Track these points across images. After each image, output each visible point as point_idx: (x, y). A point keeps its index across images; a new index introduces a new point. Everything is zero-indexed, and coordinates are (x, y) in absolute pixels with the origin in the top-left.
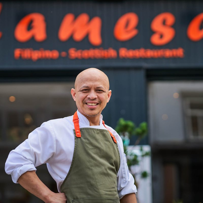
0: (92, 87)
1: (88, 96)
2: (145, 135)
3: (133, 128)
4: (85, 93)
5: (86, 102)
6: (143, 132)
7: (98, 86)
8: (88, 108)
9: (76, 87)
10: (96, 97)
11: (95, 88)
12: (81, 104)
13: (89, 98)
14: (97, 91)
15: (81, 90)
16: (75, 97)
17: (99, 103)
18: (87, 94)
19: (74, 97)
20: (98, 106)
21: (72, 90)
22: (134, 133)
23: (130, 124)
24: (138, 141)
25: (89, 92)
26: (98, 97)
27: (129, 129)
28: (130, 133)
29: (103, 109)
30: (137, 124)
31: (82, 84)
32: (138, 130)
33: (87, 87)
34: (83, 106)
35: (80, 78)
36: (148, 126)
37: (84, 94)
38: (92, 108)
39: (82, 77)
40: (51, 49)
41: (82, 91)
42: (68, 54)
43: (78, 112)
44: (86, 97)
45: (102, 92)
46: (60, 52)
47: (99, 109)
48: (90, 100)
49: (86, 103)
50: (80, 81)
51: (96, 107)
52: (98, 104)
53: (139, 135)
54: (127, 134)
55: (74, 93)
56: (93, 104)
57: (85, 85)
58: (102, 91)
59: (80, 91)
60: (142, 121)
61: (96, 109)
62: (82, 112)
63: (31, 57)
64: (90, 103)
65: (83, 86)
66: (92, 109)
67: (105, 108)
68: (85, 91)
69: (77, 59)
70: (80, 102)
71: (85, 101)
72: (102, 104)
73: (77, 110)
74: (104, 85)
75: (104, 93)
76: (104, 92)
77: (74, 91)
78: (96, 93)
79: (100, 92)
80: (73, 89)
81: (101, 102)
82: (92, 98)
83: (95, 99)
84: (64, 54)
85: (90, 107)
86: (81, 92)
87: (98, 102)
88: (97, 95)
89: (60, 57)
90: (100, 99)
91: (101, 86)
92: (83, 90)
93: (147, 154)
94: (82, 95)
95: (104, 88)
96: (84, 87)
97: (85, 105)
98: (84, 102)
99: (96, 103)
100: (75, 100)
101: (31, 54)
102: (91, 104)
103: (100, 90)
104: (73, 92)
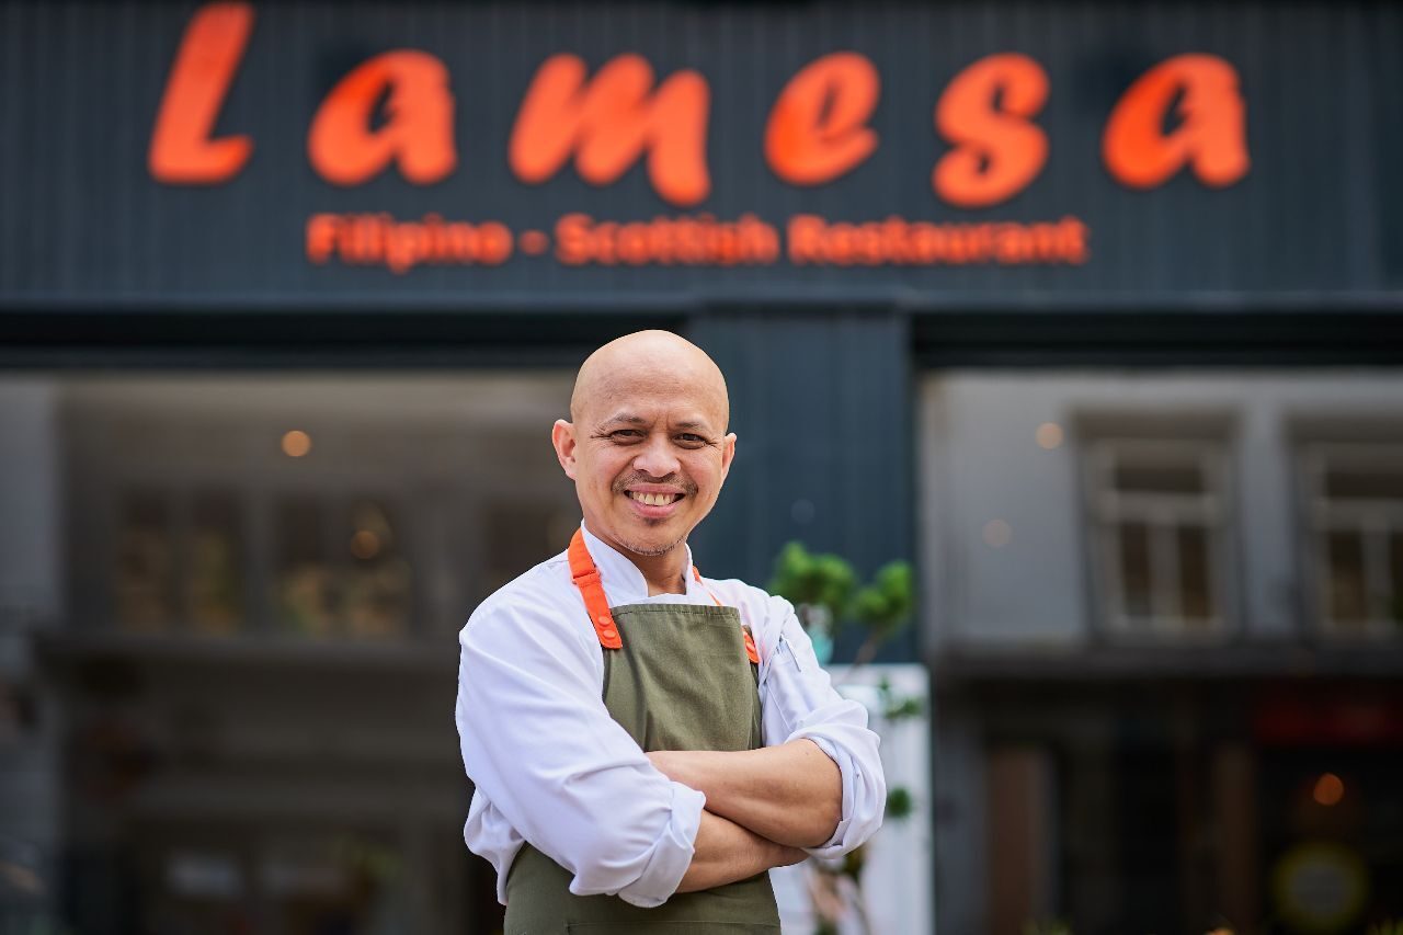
0: (655, 423)
1: (639, 464)
2: (902, 621)
3: (845, 591)
4: (625, 448)
5: (627, 488)
6: (895, 605)
7: (686, 419)
8: (637, 513)
9: (579, 416)
10: (676, 466)
11: (669, 428)
12: (604, 494)
13: (642, 472)
14: (677, 441)
15: (605, 432)
16: (574, 460)
17: (689, 492)
18: (636, 453)
19: (568, 459)
20: (683, 504)
21: (559, 427)
22: (852, 611)
23: (835, 568)
24: (867, 649)
25: (640, 442)
26: (684, 466)
27: (830, 593)
28: (835, 610)
29: (701, 519)
30: (868, 573)
31: (611, 407)
32: (872, 598)
33: (636, 420)
34: (612, 503)
35: (603, 378)
36: (917, 579)
37: (619, 449)
38: (654, 517)
39: (611, 374)
40: (476, 219)
41: (609, 436)
42: (553, 241)
43: (585, 532)
44: (629, 463)
45: (702, 443)
46: (516, 232)
47: (684, 517)
48: (646, 481)
49: (627, 493)
50: (601, 389)
51: (673, 510)
52: (679, 497)
53: (874, 620)
54: (819, 614)
55: (567, 442)
56: (660, 500)
57: (625, 410)
58: (702, 438)
59: (603, 436)
60: (887, 557)
61: (672, 522)
62: (607, 531)
63: (384, 252)
64: (645, 494)
65: (615, 416)
66: (654, 521)
67: (710, 514)
68: (623, 439)
69: (593, 264)
70: (600, 487)
71: (622, 484)
72: (698, 496)
73: (583, 522)
74: (711, 412)
75: (709, 450)
76: (708, 442)
77: (567, 433)
78: (673, 447)
79: (694, 444)
80: (561, 422)
81: (697, 490)
82: (659, 471)
83: (670, 476)
84: (534, 240)
85: (645, 513)
86: (605, 442)
87: (683, 491)
88: (679, 456)
89: (517, 254)
90: (691, 478)
91: (697, 416)
92: (615, 433)
93: (908, 710)
94: (612, 455)
95: (711, 429)
96: (620, 419)
97: (622, 501)
98: (616, 485)
99: (670, 494)
100: (569, 473)
101: (383, 239)
102: (649, 500)
103: (690, 437)
104: (562, 435)
